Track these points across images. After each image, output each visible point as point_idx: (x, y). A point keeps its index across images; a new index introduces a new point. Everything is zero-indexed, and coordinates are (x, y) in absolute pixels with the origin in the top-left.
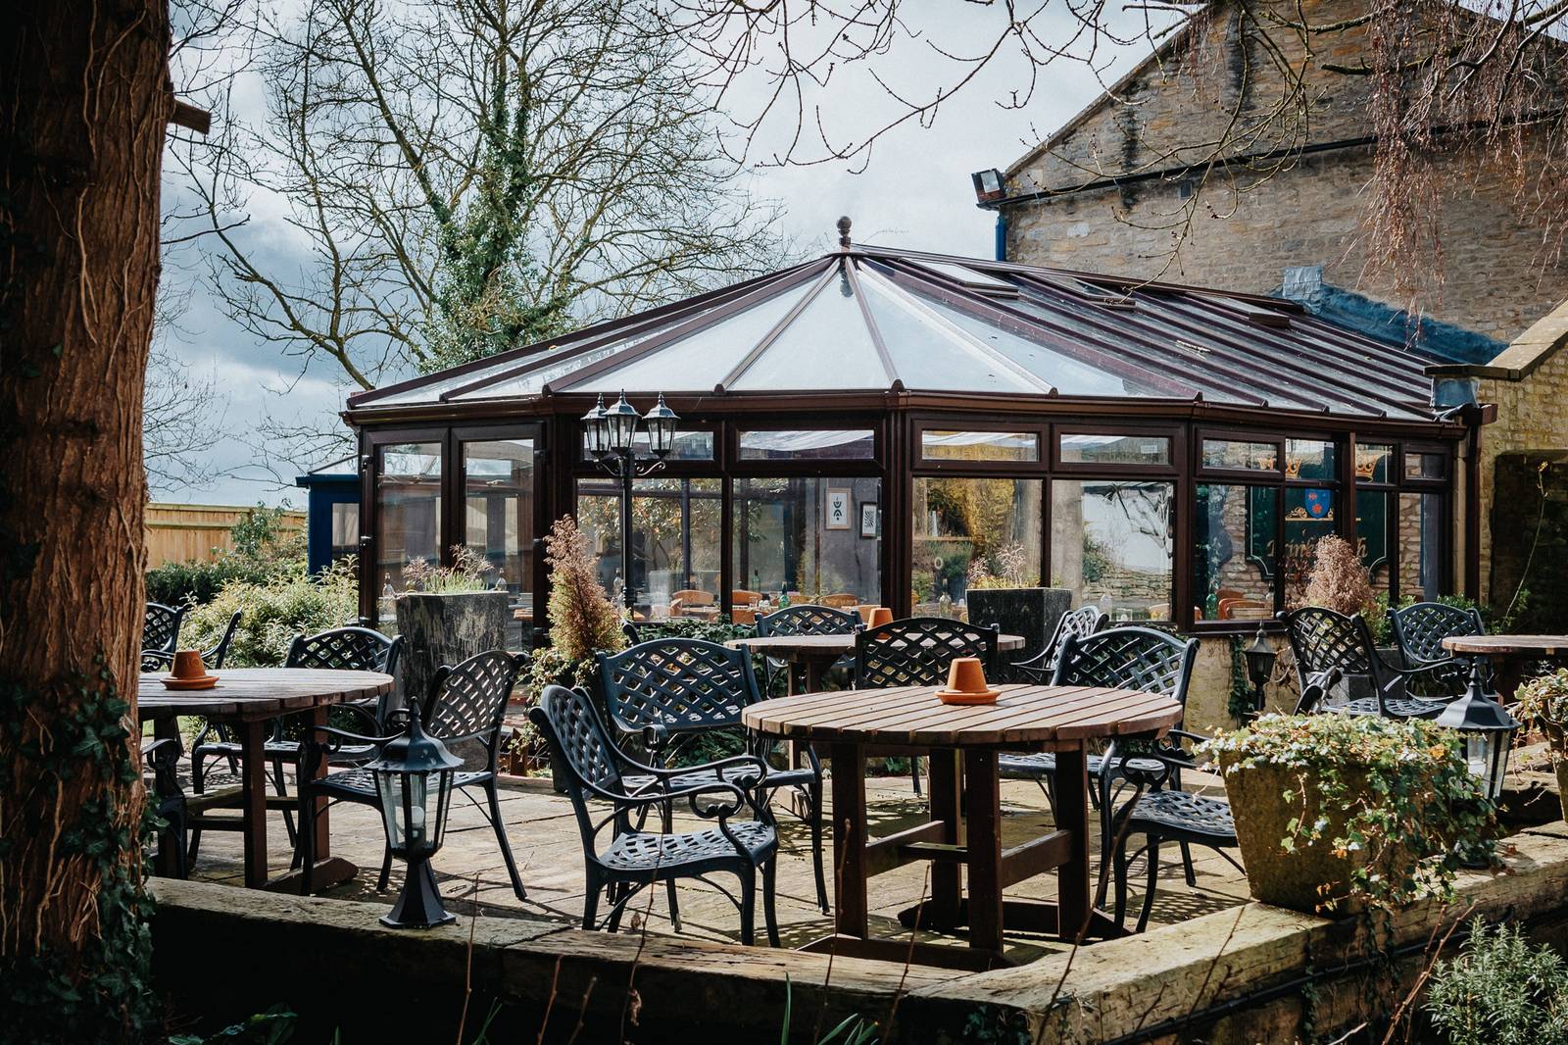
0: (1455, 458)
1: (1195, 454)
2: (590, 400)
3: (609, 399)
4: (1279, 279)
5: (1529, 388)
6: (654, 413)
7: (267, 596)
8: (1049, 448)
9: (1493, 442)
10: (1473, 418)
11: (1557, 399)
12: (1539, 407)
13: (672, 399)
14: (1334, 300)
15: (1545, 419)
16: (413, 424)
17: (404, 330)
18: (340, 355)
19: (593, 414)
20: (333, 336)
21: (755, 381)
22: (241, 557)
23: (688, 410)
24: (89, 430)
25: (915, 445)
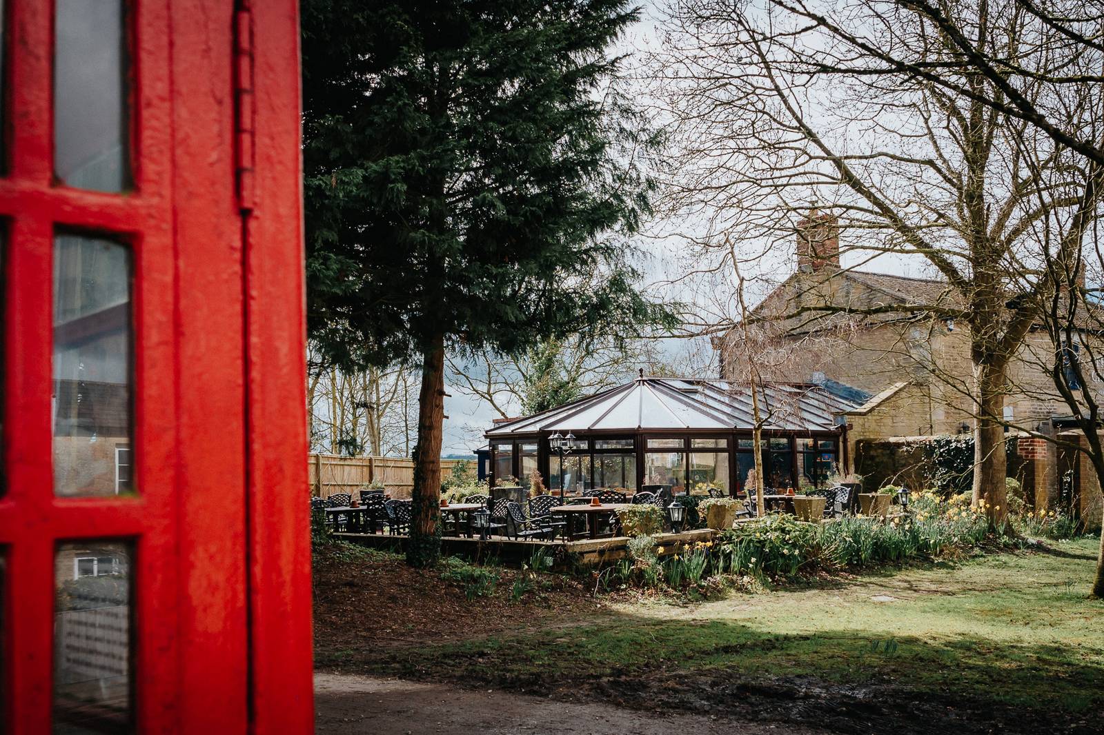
0: (839, 442)
1: (736, 444)
2: (550, 433)
3: (556, 432)
4: (811, 376)
5: (870, 417)
6: (568, 436)
7: (462, 490)
8: (688, 443)
9: (853, 437)
10: (844, 429)
11: (883, 420)
12: (874, 424)
13: (574, 432)
14: (829, 384)
15: (878, 428)
16: (505, 438)
17: (516, 388)
18: (491, 401)
19: (551, 437)
20: (488, 393)
21: (601, 426)
22: (455, 479)
23: (579, 435)
24: (433, 462)
25: (646, 443)
